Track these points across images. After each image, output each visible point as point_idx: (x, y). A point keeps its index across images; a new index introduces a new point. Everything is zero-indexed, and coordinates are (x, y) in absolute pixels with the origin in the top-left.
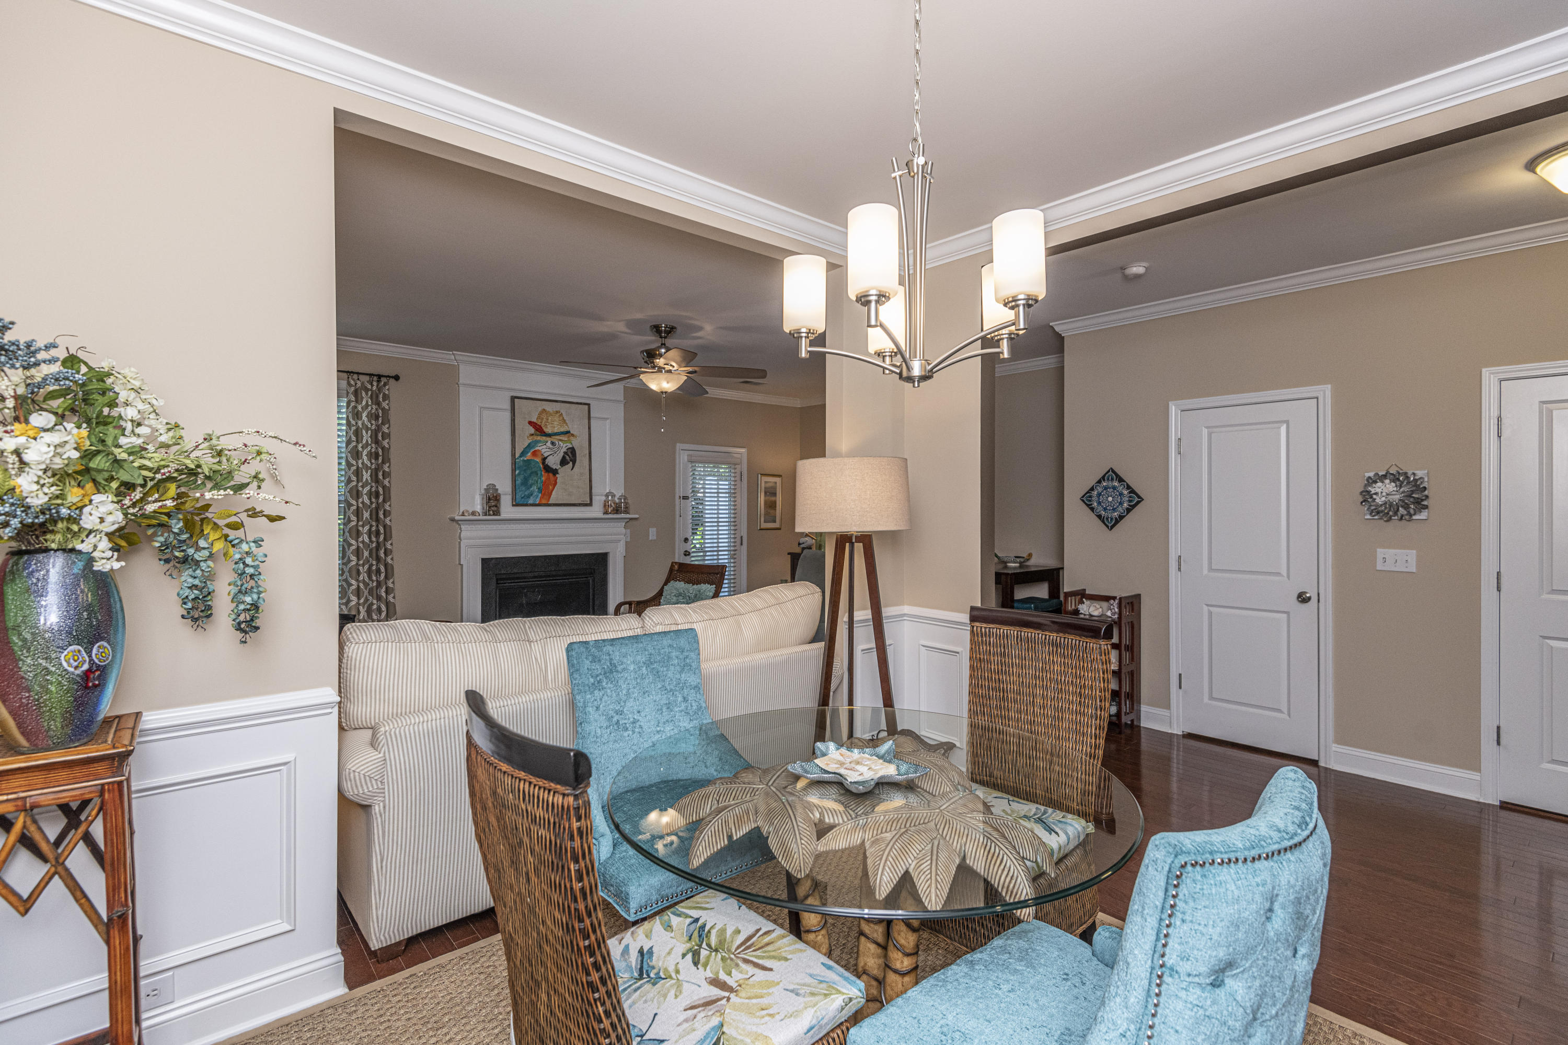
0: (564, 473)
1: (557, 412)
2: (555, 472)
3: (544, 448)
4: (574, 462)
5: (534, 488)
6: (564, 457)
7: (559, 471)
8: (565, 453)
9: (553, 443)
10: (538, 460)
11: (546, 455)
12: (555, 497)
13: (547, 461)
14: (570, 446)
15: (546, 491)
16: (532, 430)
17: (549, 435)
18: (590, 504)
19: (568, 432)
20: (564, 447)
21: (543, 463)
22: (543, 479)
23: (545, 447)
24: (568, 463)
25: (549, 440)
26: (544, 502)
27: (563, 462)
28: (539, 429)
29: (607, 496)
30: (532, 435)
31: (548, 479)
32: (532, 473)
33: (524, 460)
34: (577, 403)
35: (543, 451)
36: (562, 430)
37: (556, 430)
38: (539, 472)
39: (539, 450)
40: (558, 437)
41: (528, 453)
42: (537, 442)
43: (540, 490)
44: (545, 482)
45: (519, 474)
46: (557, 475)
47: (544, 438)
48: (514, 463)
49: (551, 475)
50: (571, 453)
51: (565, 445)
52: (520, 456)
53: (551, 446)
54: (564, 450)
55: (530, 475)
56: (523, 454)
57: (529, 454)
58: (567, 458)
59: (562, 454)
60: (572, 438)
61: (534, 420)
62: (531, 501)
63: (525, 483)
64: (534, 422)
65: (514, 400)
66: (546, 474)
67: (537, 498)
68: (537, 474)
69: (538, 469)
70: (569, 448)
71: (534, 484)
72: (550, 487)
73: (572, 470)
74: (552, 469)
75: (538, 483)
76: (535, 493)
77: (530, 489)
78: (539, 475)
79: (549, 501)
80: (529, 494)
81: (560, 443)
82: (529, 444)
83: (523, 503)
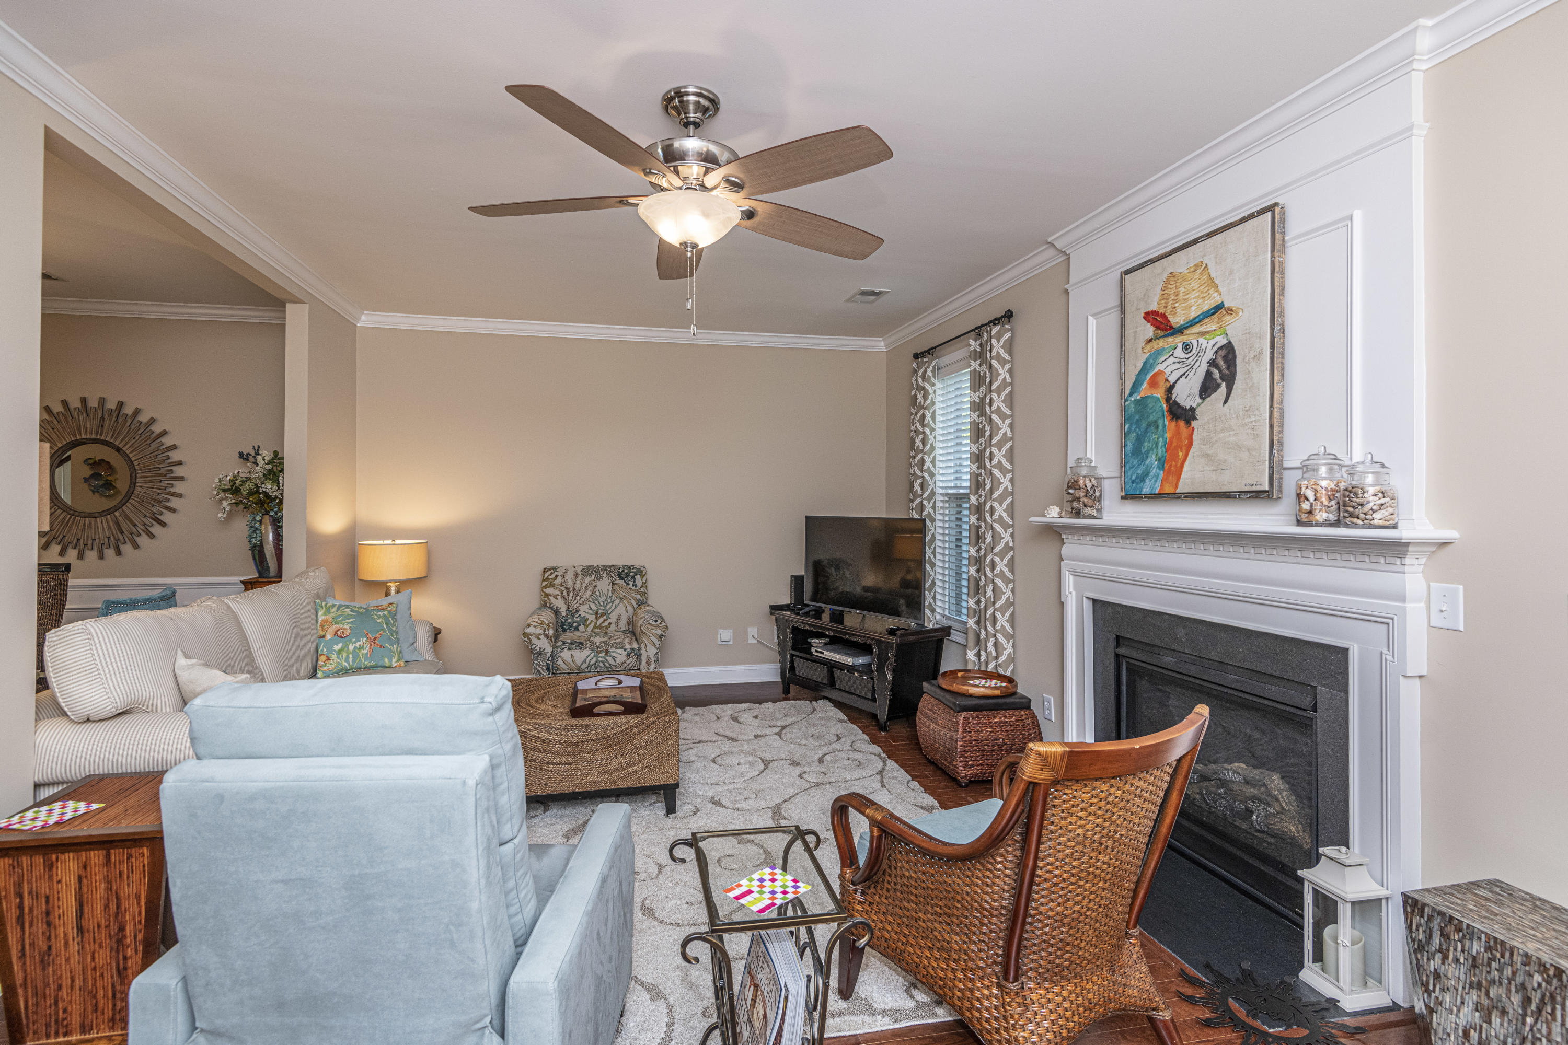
0: (1209, 412)
1: (1197, 267)
2: (1188, 416)
3: (1169, 368)
4: (1230, 380)
5: (1152, 459)
6: (1208, 374)
7: (1198, 412)
8: (1213, 363)
9: (1187, 347)
10: (1160, 394)
11: (1172, 379)
12: (1192, 474)
13: (1175, 391)
14: (1222, 341)
15: (1172, 466)
16: (1150, 330)
17: (1180, 331)
18: (1269, 494)
19: (1219, 308)
20: (1208, 347)
21: (1168, 399)
22: (1168, 436)
23: (1172, 360)
24: (1218, 386)
25: (1179, 340)
26: (1168, 489)
27: (1207, 388)
28: (1160, 323)
29: (1309, 468)
30: (1150, 340)
31: (1178, 432)
32: (1149, 426)
33: (1137, 402)
34: (1244, 220)
35: (1168, 371)
36: (1206, 307)
37: (1193, 314)
38: (1160, 422)
39: (1161, 372)
40: (1197, 329)
41: (1141, 384)
42: (1159, 353)
43: (1162, 462)
44: (1171, 442)
45: (1129, 431)
46: (1194, 424)
47: (1170, 339)
48: (1124, 410)
49: (1182, 423)
50: (1225, 358)
51: (1212, 342)
52: (1131, 395)
53: (1184, 356)
54: (1209, 355)
55: (1146, 432)
56: (1135, 387)
57: (1145, 385)
58: (1216, 374)
59: (1204, 367)
60: (1228, 318)
61: (1154, 307)
62: (1146, 490)
63: (1138, 449)
64: (1155, 313)
65: (1126, 277)
66: (1173, 424)
67: (1156, 481)
68: (1157, 427)
69: (1160, 414)
70: (1221, 348)
71: (1152, 449)
72: (1180, 454)
73: (1225, 402)
74: (1184, 409)
75: (1160, 444)
76: (1154, 471)
77: (1147, 462)
78: (1161, 428)
79: (1176, 487)
80: (1146, 474)
81: (1201, 340)
82: (1145, 363)
83: (1138, 493)
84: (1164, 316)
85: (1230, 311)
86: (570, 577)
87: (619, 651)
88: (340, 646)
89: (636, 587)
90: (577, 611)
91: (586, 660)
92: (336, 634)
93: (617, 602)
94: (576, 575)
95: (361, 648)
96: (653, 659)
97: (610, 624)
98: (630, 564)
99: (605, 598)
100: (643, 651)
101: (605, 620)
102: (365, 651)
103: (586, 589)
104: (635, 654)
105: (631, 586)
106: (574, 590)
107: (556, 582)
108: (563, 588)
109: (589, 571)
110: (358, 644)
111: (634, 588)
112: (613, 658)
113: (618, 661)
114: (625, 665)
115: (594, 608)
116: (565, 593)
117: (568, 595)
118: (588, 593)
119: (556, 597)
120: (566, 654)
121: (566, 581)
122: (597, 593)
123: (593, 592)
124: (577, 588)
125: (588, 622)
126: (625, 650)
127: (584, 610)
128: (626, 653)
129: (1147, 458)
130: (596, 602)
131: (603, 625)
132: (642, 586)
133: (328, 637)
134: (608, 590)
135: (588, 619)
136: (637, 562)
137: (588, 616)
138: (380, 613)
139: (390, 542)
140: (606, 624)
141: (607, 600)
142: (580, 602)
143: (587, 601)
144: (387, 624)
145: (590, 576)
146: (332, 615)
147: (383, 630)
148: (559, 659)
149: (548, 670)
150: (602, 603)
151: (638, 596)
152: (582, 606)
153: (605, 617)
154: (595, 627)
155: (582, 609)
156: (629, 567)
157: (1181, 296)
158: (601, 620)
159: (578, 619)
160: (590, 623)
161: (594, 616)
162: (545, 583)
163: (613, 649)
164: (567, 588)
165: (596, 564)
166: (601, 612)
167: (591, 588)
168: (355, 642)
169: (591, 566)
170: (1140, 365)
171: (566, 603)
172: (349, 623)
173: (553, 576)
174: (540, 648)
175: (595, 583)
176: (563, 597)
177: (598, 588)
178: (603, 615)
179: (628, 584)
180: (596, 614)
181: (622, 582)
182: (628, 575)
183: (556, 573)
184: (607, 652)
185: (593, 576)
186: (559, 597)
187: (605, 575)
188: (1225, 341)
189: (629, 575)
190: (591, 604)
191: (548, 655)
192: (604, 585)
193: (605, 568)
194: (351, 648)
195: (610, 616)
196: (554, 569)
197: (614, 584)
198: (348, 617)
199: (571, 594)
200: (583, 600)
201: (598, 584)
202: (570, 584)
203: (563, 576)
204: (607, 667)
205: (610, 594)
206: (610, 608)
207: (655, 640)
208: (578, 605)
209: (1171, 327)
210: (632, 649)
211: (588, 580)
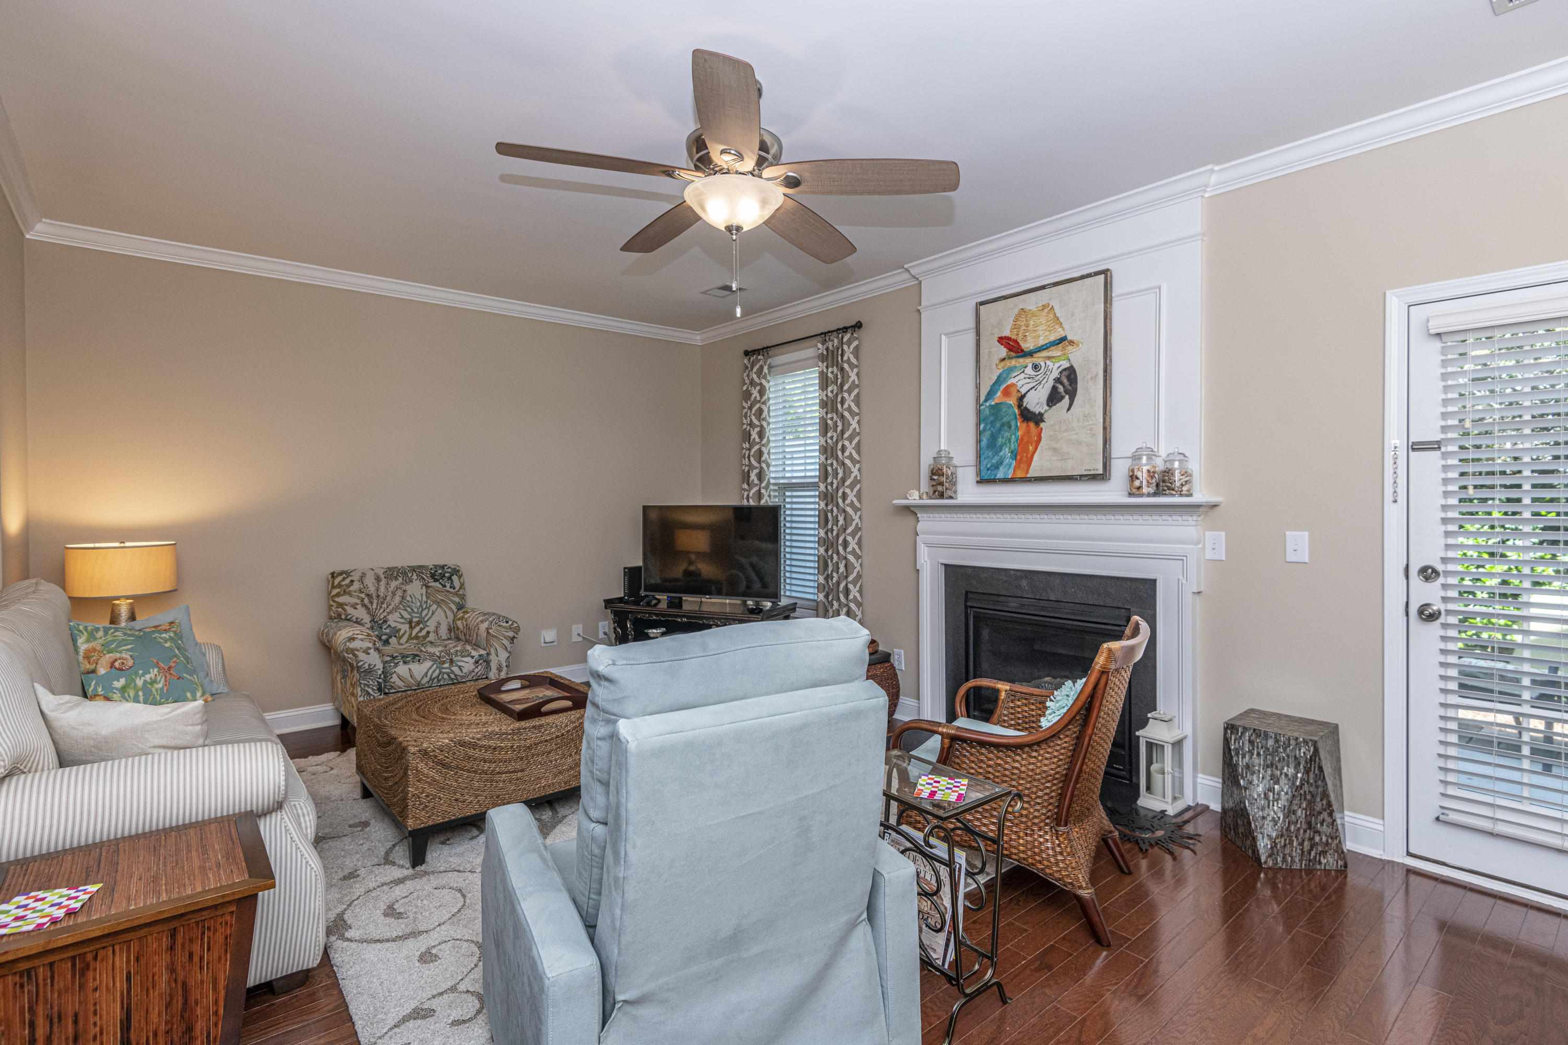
0: (1055, 416)
1: (1044, 307)
2: (1036, 419)
3: (1020, 381)
4: (1072, 394)
5: (1006, 452)
6: (1054, 388)
7: (1045, 416)
8: (1058, 380)
9: (1036, 367)
10: (1012, 401)
11: (1023, 391)
12: (1041, 463)
13: (1025, 400)
14: (1066, 365)
15: (1024, 456)
16: (1003, 351)
17: (1030, 354)
18: (1102, 477)
19: (1063, 340)
20: (1054, 369)
21: (1020, 406)
22: (1020, 433)
23: (1023, 376)
24: (1063, 398)
25: (1029, 361)
26: (1020, 474)
27: (1053, 398)
28: (1013, 346)
29: (1136, 457)
30: (1004, 359)
31: (1028, 432)
32: (1003, 425)
33: (991, 407)
34: (1083, 277)
35: (1020, 384)
36: (1053, 338)
37: (1042, 342)
38: (1013, 423)
39: (1013, 385)
40: (1044, 354)
41: (996, 393)
42: (1012, 369)
43: (1014, 455)
44: (1022, 439)
45: (984, 430)
46: (1042, 425)
47: (1021, 360)
48: (979, 412)
49: (1032, 425)
50: (1068, 377)
51: (1057, 365)
52: (986, 401)
53: (1033, 373)
54: (1055, 374)
55: (1000, 430)
56: (990, 395)
57: (999, 394)
58: (1061, 388)
59: (1051, 383)
60: (1070, 348)
61: (1006, 333)
62: (1000, 475)
63: (993, 445)
64: (1008, 338)
65: (981, 307)
66: (1024, 425)
67: (1009, 468)
68: (1010, 427)
69: (1012, 417)
70: (1065, 370)
71: (1005, 444)
72: (1031, 448)
73: (1069, 409)
74: (1033, 414)
75: (1013, 440)
76: (1007, 461)
77: (1002, 453)
78: (1013, 427)
79: (1027, 473)
80: (1001, 463)
81: (1048, 362)
82: (999, 377)
83: (992, 477)
84: (1016, 341)
85: (1072, 343)
86: (370, 581)
87: (465, 659)
88: (123, 681)
89: (454, 588)
90: (385, 622)
91: (427, 673)
92: (112, 665)
93: (435, 607)
94: (378, 579)
95: (153, 682)
96: (504, 664)
97: (428, 633)
98: (442, 563)
99: (418, 604)
100: (493, 657)
101: (421, 629)
102: (160, 686)
103: (394, 594)
104: (484, 661)
105: (448, 588)
106: (378, 596)
107: (352, 588)
108: (363, 595)
109: (392, 573)
110: (148, 677)
111: (452, 590)
112: (460, 667)
113: (465, 670)
114: (473, 674)
115: (407, 616)
116: (366, 601)
117: (372, 603)
118: (397, 599)
119: (354, 606)
120: (402, 669)
121: (366, 587)
122: (408, 598)
123: (403, 598)
124: (382, 595)
125: (401, 633)
126: (473, 657)
127: (394, 620)
128: (473, 660)
129: (1001, 450)
130: (409, 609)
131: (420, 635)
132: (461, 588)
133: (102, 671)
134: (422, 595)
135: (400, 630)
136: (450, 560)
137: (399, 626)
138: (164, 635)
139: (117, 544)
140: (424, 633)
141: (421, 606)
142: (388, 610)
143: (396, 608)
144: (179, 649)
145: (396, 579)
146: (100, 641)
147: (176, 656)
148: (394, 676)
149: (380, 690)
150: (416, 610)
151: (457, 600)
152: (391, 615)
153: (421, 626)
154: (410, 638)
155: (390, 617)
156: (443, 567)
157: (1031, 327)
158: (418, 629)
159: (388, 631)
160: (403, 635)
161: (408, 626)
162: (335, 592)
163: (459, 658)
164: (368, 595)
165: (399, 565)
166: (415, 620)
167: (399, 593)
168: (143, 675)
169: (394, 568)
170: (994, 378)
171: (369, 613)
172: (127, 650)
173: (347, 581)
174: (369, 665)
175: (404, 587)
176: (364, 606)
177: (409, 593)
178: (418, 623)
179: (444, 586)
180: (410, 622)
181: (437, 584)
182: (442, 576)
183: (350, 578)
184: (451, 661)
185: (400, 579)
186: (359, 607)
187: (415, 577)
188: (1068, 365)
189: (444, 576)
190: (401, 611)
191: (380, 672)
192: (415, 589)
193: (413, 569)
194: (139, 682)
195: (428, 624)
196: (347, 573)
197: (427, 587)
198: (121, 643)
199: (375, 601)
200: (391, 607)
201: (408, 587)
202: (372, 589)
203: (361, 580)
204: (452, 679)
205: (424, 599)
206: (426, 615)
207: (506, 642)
208: (385, 614)
209: (1022, 351)
210: (480, 656)
211: (394, 584)
